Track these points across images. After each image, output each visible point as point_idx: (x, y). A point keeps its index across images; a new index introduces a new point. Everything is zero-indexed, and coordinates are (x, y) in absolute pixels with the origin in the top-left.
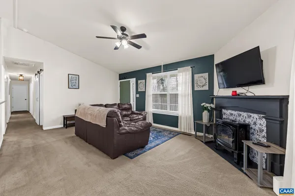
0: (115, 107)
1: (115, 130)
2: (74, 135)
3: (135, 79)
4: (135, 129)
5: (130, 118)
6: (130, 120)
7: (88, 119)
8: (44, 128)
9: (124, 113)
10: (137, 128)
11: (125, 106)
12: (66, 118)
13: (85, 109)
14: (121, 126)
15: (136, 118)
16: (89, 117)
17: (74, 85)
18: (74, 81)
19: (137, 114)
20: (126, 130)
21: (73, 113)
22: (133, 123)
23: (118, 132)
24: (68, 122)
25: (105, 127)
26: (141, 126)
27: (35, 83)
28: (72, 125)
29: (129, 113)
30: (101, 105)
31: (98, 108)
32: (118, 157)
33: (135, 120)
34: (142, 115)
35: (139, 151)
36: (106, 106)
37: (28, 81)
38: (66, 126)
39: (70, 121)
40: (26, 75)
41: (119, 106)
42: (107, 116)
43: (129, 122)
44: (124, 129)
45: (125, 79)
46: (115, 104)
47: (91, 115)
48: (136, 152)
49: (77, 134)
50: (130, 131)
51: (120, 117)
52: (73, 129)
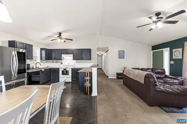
0: (149, 71)
1: (151, 87)
2: (122, 84)
3: (169, 48)
4: (171, 90)
5: (163, 80)
6: (164, 82)
7: (131, 77)
8: (109, 78)
9: (158, 76)
10: (173, 90)
11: (158, 70)
12: (118, 74)
13: (129, 70)
14: (157, 85)
15: (171, 81)
16: (132, 75)
17: (122, 57)
18: (122, 54)
19: (171, 78)
20: (161, 89)
21: (121, 72)
22: (167, 85)
23: (154, 89)
24: (119, 76)
25: (143, 83)
26: (178, 89)
27: (105, 56)
28: (121, 78)
29: (163, 76)
30: (138, 69)
31: (138, 71)
32: (153, 106)
33: (169, 82)
34: (178, 80)
35: (175, 110)
36: (142, 69)
37: (102, 55)
38: (118, 78)
39: (120, 76)
40: (102, 53)
41: (152, 70)
42: (145, 77)
43: (163, 84)
44: (159, 88)
45: (158, 49)
46: (149, 69)
47: (133, 74)
48: (171, 109)
49: (124, 83)
50: (166, 91)
51: (156, 79)
52: (122, 81)
